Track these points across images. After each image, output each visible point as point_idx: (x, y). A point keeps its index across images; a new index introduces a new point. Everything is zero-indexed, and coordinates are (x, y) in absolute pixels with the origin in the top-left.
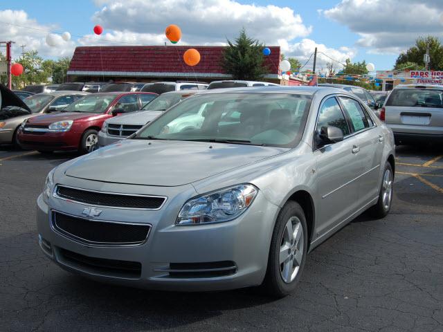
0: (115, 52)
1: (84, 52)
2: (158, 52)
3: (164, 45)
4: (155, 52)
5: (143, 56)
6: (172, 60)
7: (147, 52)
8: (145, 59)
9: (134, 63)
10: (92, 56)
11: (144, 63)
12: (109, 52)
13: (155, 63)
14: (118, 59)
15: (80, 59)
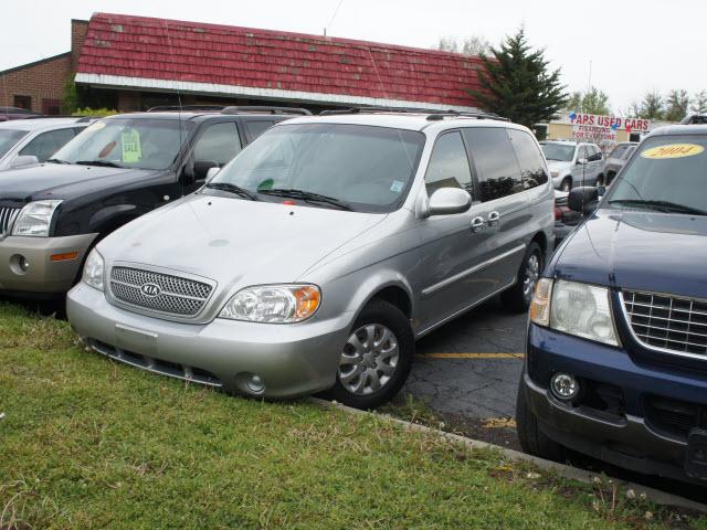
0: (208, 38)
1: (120, 29)
2: (313, 49)
4: (306, 47)
5: (279, 53)
6: (347, 69)
7: (288, 45)
8: (285, 62)
9: (260, 67)
10: (144, 39)
12: (190, 36)
13: (310, 72)
14: (217, 55)
15: (109, 45)
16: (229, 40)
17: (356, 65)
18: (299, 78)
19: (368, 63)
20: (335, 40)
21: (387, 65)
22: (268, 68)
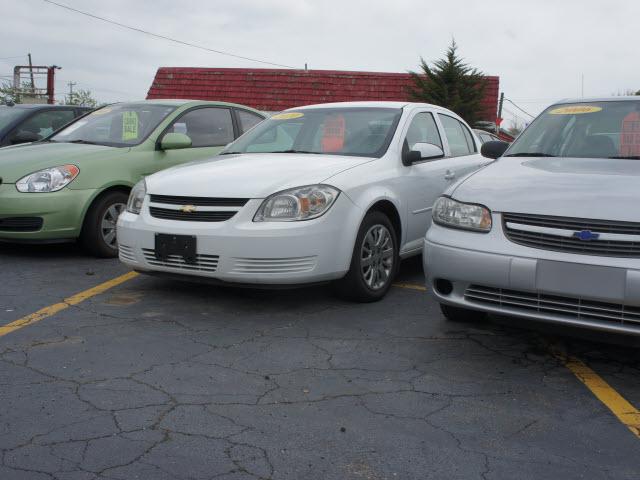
0: (222, 78)
1: (171, 76)
2: (293, 80)
3: (304, 68)
4: (288, 79)
5: (269, 85)
6: (317, 93)
7: (276, 78)
8: (272, 91)
9: (253, 95)
10: (184, 82)
11: (271, 96)
12: (212, 77)
13: (289, 97)
14: (227, 89)
15: (164, 87)
16: (236, 78)
17: (324, 90)
18: (279, 102)
19: (335, 88)
20: (311, 71)
21: (350, 88)
22: (259, 96)
